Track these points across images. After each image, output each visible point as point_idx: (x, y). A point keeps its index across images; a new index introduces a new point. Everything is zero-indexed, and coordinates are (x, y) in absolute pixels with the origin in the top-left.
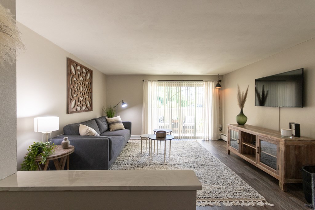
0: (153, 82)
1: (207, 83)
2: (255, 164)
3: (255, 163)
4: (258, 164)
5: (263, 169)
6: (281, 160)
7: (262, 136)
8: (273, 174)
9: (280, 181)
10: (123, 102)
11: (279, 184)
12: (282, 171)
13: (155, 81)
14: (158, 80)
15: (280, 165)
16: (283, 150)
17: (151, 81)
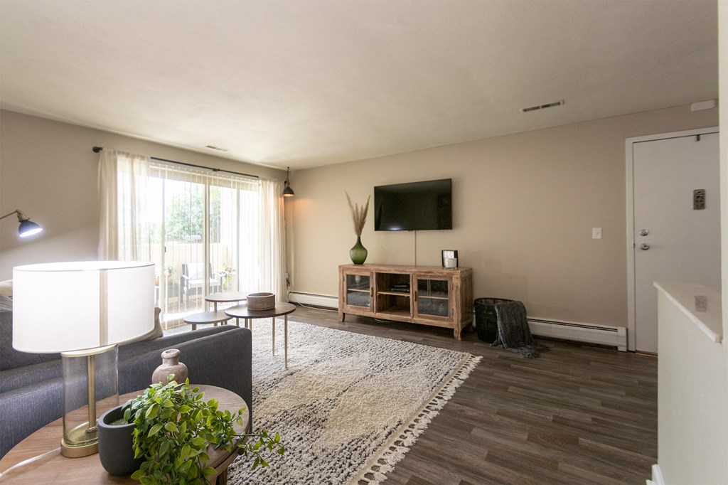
0: (137, 161)
1: (264, 182)
2: (410, 320)
3: (409, 318)
4: (414, 319)
5: (427, 322)
6: (456, 300)
7: (423, 274)
8: (444, 324)
9: (456, 329)
10: (24, 218)
11: (455, 334)
12: (458, 314)
13: (143, 158)
14: (152, 158)
15: (454, 308)
16: (459, 285)
17: (128, 155)
